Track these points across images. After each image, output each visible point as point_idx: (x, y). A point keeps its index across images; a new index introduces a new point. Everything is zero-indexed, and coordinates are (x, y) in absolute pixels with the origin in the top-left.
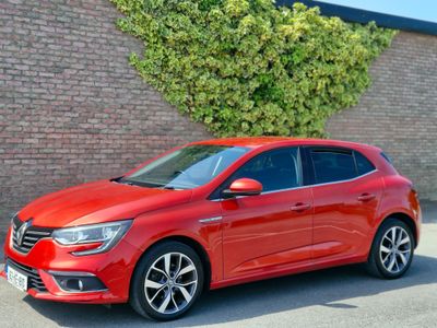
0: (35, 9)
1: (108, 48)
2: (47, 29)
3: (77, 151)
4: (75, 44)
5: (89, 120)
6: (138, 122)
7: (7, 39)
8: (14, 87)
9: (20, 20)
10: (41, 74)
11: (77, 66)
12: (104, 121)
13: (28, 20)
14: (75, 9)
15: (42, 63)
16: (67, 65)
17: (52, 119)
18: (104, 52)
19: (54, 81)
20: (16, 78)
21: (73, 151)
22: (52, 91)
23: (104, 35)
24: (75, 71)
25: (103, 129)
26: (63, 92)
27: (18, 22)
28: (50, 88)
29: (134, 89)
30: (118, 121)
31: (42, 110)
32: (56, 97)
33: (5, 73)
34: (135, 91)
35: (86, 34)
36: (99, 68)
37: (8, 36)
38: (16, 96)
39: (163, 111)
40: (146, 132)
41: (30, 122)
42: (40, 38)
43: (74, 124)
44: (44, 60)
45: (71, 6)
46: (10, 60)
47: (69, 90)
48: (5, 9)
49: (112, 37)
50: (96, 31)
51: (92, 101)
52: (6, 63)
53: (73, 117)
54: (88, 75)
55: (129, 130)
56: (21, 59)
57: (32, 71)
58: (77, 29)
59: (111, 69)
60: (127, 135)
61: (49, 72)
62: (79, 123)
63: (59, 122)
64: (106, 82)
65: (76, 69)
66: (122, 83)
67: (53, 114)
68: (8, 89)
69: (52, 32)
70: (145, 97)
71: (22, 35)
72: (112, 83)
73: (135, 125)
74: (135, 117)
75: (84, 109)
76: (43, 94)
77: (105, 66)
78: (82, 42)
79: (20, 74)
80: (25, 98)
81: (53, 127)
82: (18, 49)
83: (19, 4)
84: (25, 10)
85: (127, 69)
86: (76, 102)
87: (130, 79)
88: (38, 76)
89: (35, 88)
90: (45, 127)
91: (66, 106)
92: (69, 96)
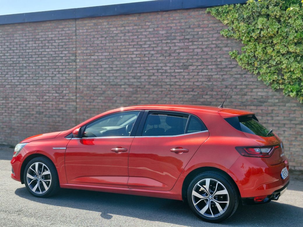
0: (173, 34)
1: (217, 49)
2: (179, 44)
5: (204, 96)
8: (162, 79)
9: (165, 42)
10: (176, 71)
11: (197, 64)
12: (214, 96)
13: (169, 41)
14: (196, 30)
15: (177, 64)
16: (191, 64)
17: (182, 96)
18: (214, 53)
19: (183, 74)
20: (163, 74)
22: (182, 80)
23: (214, 42)
24: (195, 67)
25: (213, 102)
26: (188, 80)
27: (164, 43)
28: (181, 78)
29: (236, 74)
30: (224, 96)
31: (177, 91)
32: (184, 83)
33: (158, 72)
34: (236, 76)
35: (202, 43)
36: (210, 64)
37: (159, 52)
38: (163, 84)
39: (259, 88)
40: (245, 103)
41: (170, 98)
42: (175, 50)
43: (195, 99)
44: (178, 63)
45: (193, 28)
46: (160, 65)
47: (192, 79)
48: (158, 37)
49: (219, 42)
50: (209, 40)
51: (206, 84)
52: (158, 66)
53: (194, 95)
54: (204, 69)
55: (232, 102)
56: (165, 63)
57: (171, 69)
58: (196, 42)
59: (218, 63)
60: (230, 105)
61: (181, 69)
62: (198, 98)
63: (186, 98)
64: (215, 72)
65: (196, 66)
66: (227, 71)
67: (182, 93)
68: (159, 81)
69: (183, 46)
70: (244, 80)
71: (166, 50)
72: (219, 72)
73: (236, 99)
74: (237, 94)
75: (201, 90)
76: (177, 82)
77: (215, 62)
78: (200, 48)
79: (165, 72)
80: (168, 85)
81: (182, 101)
82: (164, 58)
83: (165, 34)
84: (168, 36)
85: (230, 61)
86: (196, 85)
87: (233, 68)
88: (174, 72)
89: (173, 79)
90: (178, 101)
91: (190, 88)
92: (191, 82)
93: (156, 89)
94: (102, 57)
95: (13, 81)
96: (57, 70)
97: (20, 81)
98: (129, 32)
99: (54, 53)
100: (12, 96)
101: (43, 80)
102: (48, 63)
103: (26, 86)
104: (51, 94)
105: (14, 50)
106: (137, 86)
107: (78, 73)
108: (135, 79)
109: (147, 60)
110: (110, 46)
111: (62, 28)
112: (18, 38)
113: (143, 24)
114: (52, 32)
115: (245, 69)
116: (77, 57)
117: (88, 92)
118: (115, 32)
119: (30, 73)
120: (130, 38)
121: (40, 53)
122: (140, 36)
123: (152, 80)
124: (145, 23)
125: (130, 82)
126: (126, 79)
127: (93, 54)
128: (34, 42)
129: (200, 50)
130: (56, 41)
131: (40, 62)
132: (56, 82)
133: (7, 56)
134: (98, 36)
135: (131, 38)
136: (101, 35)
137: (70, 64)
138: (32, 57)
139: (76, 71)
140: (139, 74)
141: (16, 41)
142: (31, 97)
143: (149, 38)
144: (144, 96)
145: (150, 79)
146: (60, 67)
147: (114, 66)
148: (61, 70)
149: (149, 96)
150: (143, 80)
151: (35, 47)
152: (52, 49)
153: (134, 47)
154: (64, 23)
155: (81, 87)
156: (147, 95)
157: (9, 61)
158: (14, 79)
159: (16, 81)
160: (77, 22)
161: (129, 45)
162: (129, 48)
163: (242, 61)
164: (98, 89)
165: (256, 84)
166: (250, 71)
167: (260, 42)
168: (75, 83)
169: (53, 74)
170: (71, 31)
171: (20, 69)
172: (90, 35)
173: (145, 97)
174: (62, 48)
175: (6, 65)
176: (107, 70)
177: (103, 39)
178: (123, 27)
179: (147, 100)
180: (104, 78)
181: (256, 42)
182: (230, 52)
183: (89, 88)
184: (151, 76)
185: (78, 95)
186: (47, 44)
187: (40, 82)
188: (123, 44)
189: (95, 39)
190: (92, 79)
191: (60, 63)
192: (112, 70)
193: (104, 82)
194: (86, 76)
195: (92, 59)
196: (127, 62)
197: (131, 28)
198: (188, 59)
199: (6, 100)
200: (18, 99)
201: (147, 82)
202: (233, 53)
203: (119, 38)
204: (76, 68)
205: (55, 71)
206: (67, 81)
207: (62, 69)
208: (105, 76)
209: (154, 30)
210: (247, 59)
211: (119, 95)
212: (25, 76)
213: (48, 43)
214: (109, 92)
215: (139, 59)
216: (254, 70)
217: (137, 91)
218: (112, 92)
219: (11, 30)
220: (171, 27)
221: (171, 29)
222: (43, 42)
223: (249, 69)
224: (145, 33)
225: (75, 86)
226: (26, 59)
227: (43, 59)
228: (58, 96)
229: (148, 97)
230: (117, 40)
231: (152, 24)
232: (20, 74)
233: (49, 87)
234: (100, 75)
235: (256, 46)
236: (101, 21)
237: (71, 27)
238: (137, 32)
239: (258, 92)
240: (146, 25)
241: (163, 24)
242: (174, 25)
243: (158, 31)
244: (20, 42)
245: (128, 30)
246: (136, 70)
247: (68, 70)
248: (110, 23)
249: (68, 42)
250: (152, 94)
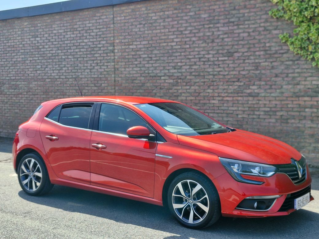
0: (216, 18)
1: (265, 33)
2: (223, 29)
3: (243, 109)
4: (242, 35)
6: (290, 86)
7: (201, 40)
8: (204, 69)
10: (220, 59)
11: (243, 50)
12: (262, 87)
13: (212, 26)
14: (241, 11)
15: (220, 52)
16: (236, 50)
17: (226, 87)
18: (262, 37)
19: (228, 62)
20: (206, 63)
21: (240, 108)
22: (226, 69)
23: (262, 25)
24: (241, 54)
25: (261, 93)
26: (233, 69)
27: (206, 28)
28: (225, 67)
29: (287, 61)
30: (273, 87)
31: (220, 82)
32: (229, 73)
33: (200, 61)
34: (288, 63)
35: (249, 26)
36: (258, 49)
37: (201, 38)
38: (205, 74)
39: (314, 77)
40: (298, 94)
41: (213, 90)
42: (219, 35)
43: (241, 90)
44: (222, 50)
45: (239, 10)
46: (202, 53)
47: (237, 67)
48: (200, 22)
49: (268, 24)
50: (256, 23)
51: (253, 73)
52: (200, 54)
53: (240, 86)
54: (251, 55)
55: (283, 93)
56: (208, 51)
57: (215, 57)
58: (242, 25)
59: (267, 48)
60: (280, 97)
61: (225, 56)
62: (244, 89)
63: (230, 89)
64: (264, 58)
65: (242, 52)
66: (277, 58)
67: (227, 84)
68: (201, 71)
69: (227, 30)
70: (297, 66)
71: (209, 36)
72: (268, 58)
73: (287, 89)
74: (288, 83)
75: (247, 80)
76: (221, 71)
77: (263, 47)
78: (246, 32)
79: (207, 60)
80: (211, 75)
81: (227, 93)
82: (207, 45)
83: (207, 17)
84: (210, 20)
85: (281, 46)
86: (242, 74)
87: (283, 53)
88: (218, 60)
89: (216, 68)
90: (222, 93)
91: (235, 78)
92: (237, 71)
93: (198, 80)
94: (141, 46)
95: (53, 74)
96: (95, 62)
97: (59, 74)
98: (168, 17)
99: (92, 44)
100: (52, 90)
101: (81, 72)
102: (87, 54)
103: (66, 80)
104: (90, 88)
105: (52, 42)
106: (178, 76)
107: (117, 65)
108: (175, 69)
109: (188, 48)
110: (148, 34)
111: (100, 16)
112: (56, 29)
113: (183, 8)
114: (89, 21)
115: (298, 54)
116: (116, 48)
117: (127, 85)
118: (154, 18)
119: (69, 66)
120: (169, 24)
121: (78, 44)
122: (180, 22)
123: (193, 70)
124: (186, 7)
125: (170, 73)
126: (166, 69)
127: (131, 43)
128: (72, 32)
129: (246, 34)
130: (94, 31)
131: (78, 53)
132: (94, 75)
133: (47, 48)
134: (136, 23)
135: (171, 23)
136: (139, 22)
137: (109, 54)
138: (70, 49)
139: (114, 62)
140: (179, 64)
141: (55, 32)
142: (71, 91)
143: (190, 23)
144: (185, 87)
145: (192, 69)
146: (98, 58)
147: (153, 56)
148: (99, 62)
149: (190, 87)
150: (184, 70)
151: (73, 37)
152: (90, 39)
153: (174, 34)
154: (102, 11)
155: (120, 79)
156: (188, 87)
157: (48, 54)
158: (53, 73)
159: (56, 74)
160: (115, 9)
161: (169, 32)
162: (169, 35)
163: (294, 45)
164: (137, 81)
165: (311, 71)
166: (303, 56)
167: (315, 22)
168: (113, 76)
169: (91, 66)
170: (109, 19)
171: (59, 61)
172: (128, 22)
173: (187, 89)
174: (100, 38)
175: (45, 58)
176: (146, 61)
177: (142, 26)
178: (162, 11)
179: (189, 93)
180: (143, 69)
181: (310, 22)
182: (280, 35)
183: (128, 80)
184: (193, 65)
185: (117, 88)
186: (85, 35)
187: (79, 75)
188: (163, 31)
189: (133, 27)
190: (131, 71)
191: (98, 54)
192: (151, 60)
193: (143, 73)
194: (125, 68)
195: (130, 48)
196: (166, 51)
197: (171, 12)
198: (233, 45)
199: (46, 95)
200: (58, 93)
201: (188, 72)
202: (284, 37)
203: (158, 24)
204: (114, 59)
205: (93, 63)
206: (105, 73)
207: (101, 60)
208: (144, 67)
209: (195, 13)
210: (300, 43)
211: (159, 87)
212: (64, 69)
213: (86, 33)
214: (148, 85)
215: (179, 47)
216: (308, 55)
217: (177, 82)
218: (151, 84)
219: (49, 21)
220: (214, 10)
221: (214, 11)
222: (81, 32)
223: (302, 54)
224: (186, 18)
225: (113, 79)
226: (64, 51)
227: (82, 50)
228: (97, 90)
229: (189, 89)
230: (156, 26)
231: (193, 7)
232: (59, 67)
233: (87, 81)
234: (138, 65)
235: (310, 27)
236: (139, 6)
237: (108, 15)
238: (177, 17)
239: (313, 81)
240: (186, 9)
241: (205, 6)
242: (217, 7)
243: (199, 14)
244: (58, 33)
245: (168, 15)
246: (176, 59)
247: (106, 61)
248: (149, 8)
249: (105, 31)
250: (193, 86)
